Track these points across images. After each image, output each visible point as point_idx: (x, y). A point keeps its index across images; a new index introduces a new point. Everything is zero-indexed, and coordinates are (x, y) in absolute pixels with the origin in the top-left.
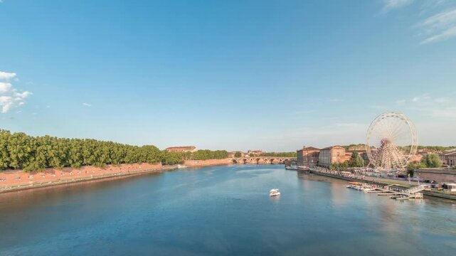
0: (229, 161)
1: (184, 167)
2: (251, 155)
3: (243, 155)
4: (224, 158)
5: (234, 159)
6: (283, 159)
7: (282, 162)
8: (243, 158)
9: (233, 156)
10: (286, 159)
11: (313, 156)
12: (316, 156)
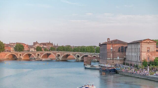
0: (6, 56)
5: (12, 53)
6: (81, 55)
7: (80, 59)
8: (26, 53)
9: (12, 49)
10: (85, 55)
11: (119, 51)
12: (122, 52)
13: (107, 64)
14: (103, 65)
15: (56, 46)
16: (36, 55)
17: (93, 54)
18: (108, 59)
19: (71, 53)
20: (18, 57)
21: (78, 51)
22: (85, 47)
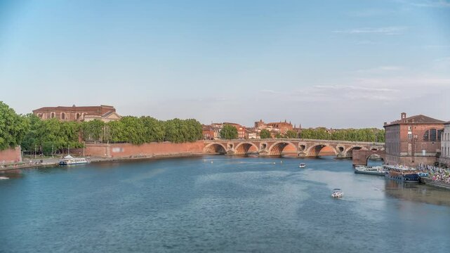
0: (205, 147)
1: (82, 160)
2: (265, 134)
3: (241, 134)
4: (191, 140)
5: (217, 143)
6: (348, 146)
7: (345, 154)
8: (242, 143)
9: (216, 134)
10: (354, 146)
11: (426, 139)
12: (433, 139)
13: (400, 164)
14: (393, 167)
15: (297, 129)
16: (261, 145)
17: (371, 145)
18: (402, 154)
19: (327, 143)
20: (227, 150)
21: (341, 138)
22: (354, 130)
